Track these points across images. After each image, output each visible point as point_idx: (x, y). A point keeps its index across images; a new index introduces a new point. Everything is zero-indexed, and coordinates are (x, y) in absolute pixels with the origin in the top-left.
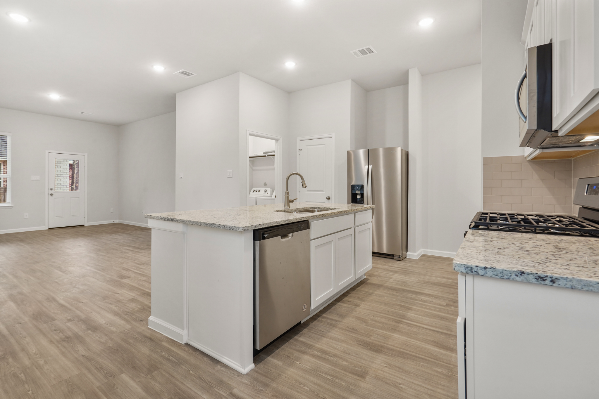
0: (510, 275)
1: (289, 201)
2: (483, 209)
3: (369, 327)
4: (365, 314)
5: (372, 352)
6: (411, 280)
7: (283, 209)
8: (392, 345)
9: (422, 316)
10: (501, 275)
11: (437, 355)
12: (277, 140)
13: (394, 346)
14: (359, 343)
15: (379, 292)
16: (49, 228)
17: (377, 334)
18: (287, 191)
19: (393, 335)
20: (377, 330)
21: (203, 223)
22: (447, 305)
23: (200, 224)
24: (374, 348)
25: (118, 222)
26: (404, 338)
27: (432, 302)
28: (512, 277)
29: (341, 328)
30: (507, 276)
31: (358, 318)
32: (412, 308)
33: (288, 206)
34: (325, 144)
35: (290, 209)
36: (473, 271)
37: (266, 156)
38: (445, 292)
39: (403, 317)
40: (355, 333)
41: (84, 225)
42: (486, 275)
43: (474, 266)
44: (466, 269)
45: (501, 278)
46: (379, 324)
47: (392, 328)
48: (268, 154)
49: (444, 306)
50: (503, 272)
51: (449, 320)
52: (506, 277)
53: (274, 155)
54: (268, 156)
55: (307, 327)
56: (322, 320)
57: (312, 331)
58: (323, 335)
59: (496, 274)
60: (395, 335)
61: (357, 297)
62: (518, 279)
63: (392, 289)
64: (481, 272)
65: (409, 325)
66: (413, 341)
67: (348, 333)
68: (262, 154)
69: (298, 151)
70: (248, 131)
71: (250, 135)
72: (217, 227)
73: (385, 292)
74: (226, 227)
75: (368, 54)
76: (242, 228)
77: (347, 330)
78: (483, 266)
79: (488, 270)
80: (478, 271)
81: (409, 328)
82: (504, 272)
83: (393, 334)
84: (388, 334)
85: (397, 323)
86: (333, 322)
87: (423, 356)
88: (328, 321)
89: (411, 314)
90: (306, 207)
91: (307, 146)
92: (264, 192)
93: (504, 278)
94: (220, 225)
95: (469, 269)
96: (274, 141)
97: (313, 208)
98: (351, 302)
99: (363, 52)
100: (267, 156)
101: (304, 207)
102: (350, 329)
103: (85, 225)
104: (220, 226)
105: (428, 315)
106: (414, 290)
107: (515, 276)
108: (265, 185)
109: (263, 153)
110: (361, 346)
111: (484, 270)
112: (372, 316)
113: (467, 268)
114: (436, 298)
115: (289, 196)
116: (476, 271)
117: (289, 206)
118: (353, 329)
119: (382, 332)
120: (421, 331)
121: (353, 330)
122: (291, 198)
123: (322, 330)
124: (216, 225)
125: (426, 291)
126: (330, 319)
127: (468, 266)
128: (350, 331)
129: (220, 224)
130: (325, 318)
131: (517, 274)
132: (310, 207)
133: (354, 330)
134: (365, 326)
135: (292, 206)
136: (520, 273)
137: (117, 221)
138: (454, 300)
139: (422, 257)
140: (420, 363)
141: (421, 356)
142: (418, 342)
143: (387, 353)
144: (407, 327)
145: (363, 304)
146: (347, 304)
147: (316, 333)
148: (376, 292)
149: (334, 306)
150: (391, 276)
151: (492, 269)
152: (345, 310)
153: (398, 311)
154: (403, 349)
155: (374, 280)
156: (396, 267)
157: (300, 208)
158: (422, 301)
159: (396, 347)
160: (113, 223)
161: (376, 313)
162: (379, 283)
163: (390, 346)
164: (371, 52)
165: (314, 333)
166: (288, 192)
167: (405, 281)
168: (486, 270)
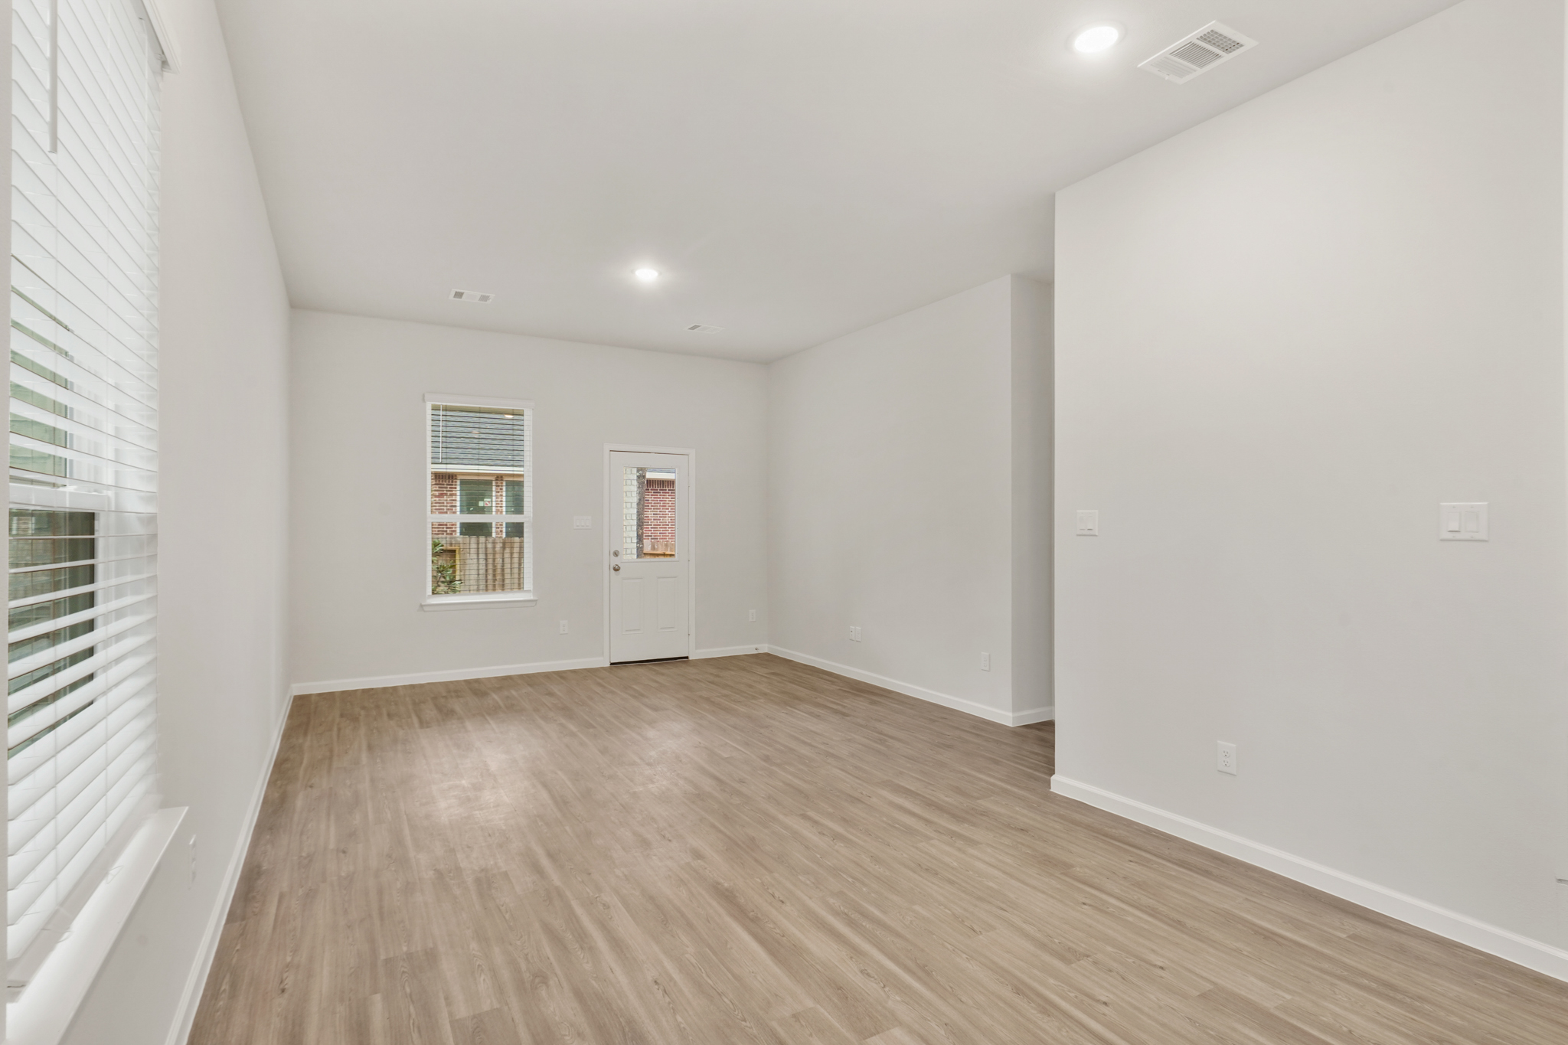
16: (612, 664)
25: (766, 651)
41: (687, 658)
103: (690, 658)
137: (764, 648)
160: (755, 652)
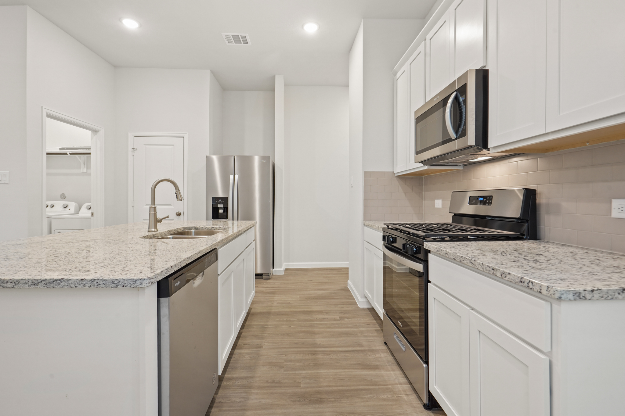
0: (613, 294)
1: (157, 220)
2: (363, 220)
3: (290, 372)
4: (275, 356)
5: (314, 406)
6: (293, 299)
7: (147, 234)
8: (327, 386)
9: (330, 338)
10: (606, 296)
11: (372, 379)
12: (95, 131)
13: (329, 386)
14: (292, 399)
15: (272, 322)
17: (304, 378)
18: (153, 206)
19: (320, 373)
20: (301, 372)
21: (22, 282)
22: (341, 318)
23: (10, 285)
24: (312, 399)
26: (332, 371)
27: (327, 318)
28: (616, 296)
29: (259, 387)
30: (611, 295)
31: (271, 364)
32: (315, 331)
33: (155, 228)
34: (173, 145)
35: (158, 232)
36: (581, 296)
37: (66, 154)
38: (330, 305)
39: (314, 345)
40: (280, 387)
42: (593, 298)
43: (582, 290)
44: (574, 296)
45: (606, 299)
46: (298, 364)
47: (314, 364)
48: (71, 151)
49: (339, 320)
50: (607, 293)
51: (353, 334)
52: (610, 297)
53: (90, 154)
54: (70, 154)
55: (213, 405)
56: (228, 384)
57: (224, 409)
58: (243, 408)
59: (601, 296)
60: (322, 371)
61: (253, 335)
62: (620, 297)
63: (282, 315)
64: (588, 296)
65: (326, 353)
66: (342, 372)
67: (271, 391)
68: (58, 151)
69: (130, 149)
70: (44, 110)
71: (49, 116)
72: (72, 285)
73: (278, 319)
74: (101, 283)
75: (241, 43)
76: (149, 281)
77: (269, 387)
78: (590, 289)
79: (595, 292)
80: (585, 295)
81: (328, 356)
82: (610, 292)
83: (319, 371)
84: (314, 373)
85: (314, 354)
86: (245, 382)
87: (362, 385)
88: (237, 383)
89: (319, 340)
90: (178, 228)
91: (145, 145)
92: (62, 208)
93: (609, 298)
94: (82, 280)
95: (578, 294)
96: (89, 132)
97: (187, 228)
98: (249, 344)
99: (237, 39)
100: (68, 153)
101: (176, 228)
102: (270, 382)
104: (84, 282)
105: (334, 335)
106: (303, 310)
107: (618, 295)
108: (63, 197)
109: (60, 149)
110: (297, 403)
111: (591, 293)
112: (284, 355)
113: (575, 294)
114: (327, 313)
115: (156, 213)
116: (584, 296)
117: (157, 228)
118: (273, 382)
119: (307, 373)
120: (340, 356)
121: (275, 384)
122: (159, 216)
123: (238, 401)
124: (70, 282)
125: (315, 308)
126: (237, 379)
127: (576, 291)
128: (273, 387)
129: (83, 278)
130: (230, 379)
131: (620, 292)
132: (183, 228)
133: (277, 383)
134: (284, 373)
135: (162, 228)
136: (622, 291)
138: (342, 312)
139: (286, 272)
140: (365, 396)
141: (361, 387)
142: (346, 370)
143: (330, 399)
144: (326, 356)
145: (265, 342)
146: (246, 348)
147: (232, 408)
148: (269, 323)
149: (232, 357)
150: (271, 298)
151: (599, 290)
152: (249, 358)
153: (305, 339)
154: (339, 386)
155: (258, 309)
156: (270, 287)
157: (171, 230)
158: (317, 320)
159: (332, 386)
161: (285, 350)
162: (265, 311)
163: (326, 389)
164: (245, 42)
165: (230, 410)
166: (155, 208)
167: (289, 301)
168: (593, 292)
